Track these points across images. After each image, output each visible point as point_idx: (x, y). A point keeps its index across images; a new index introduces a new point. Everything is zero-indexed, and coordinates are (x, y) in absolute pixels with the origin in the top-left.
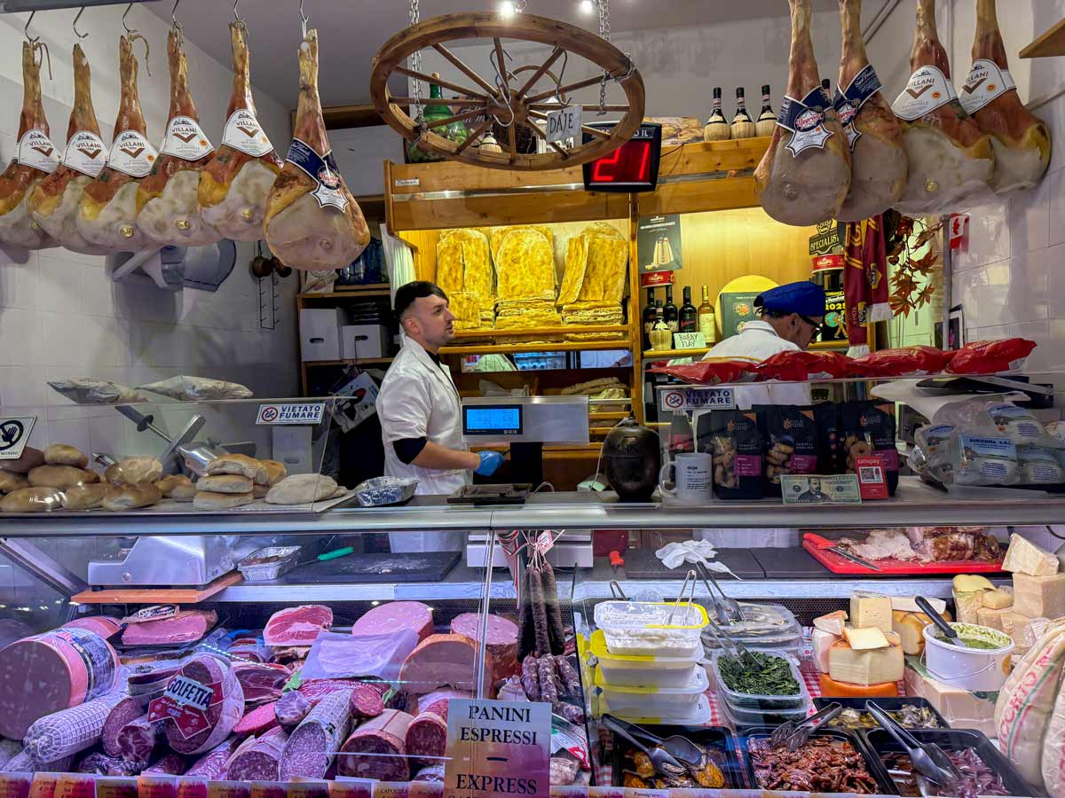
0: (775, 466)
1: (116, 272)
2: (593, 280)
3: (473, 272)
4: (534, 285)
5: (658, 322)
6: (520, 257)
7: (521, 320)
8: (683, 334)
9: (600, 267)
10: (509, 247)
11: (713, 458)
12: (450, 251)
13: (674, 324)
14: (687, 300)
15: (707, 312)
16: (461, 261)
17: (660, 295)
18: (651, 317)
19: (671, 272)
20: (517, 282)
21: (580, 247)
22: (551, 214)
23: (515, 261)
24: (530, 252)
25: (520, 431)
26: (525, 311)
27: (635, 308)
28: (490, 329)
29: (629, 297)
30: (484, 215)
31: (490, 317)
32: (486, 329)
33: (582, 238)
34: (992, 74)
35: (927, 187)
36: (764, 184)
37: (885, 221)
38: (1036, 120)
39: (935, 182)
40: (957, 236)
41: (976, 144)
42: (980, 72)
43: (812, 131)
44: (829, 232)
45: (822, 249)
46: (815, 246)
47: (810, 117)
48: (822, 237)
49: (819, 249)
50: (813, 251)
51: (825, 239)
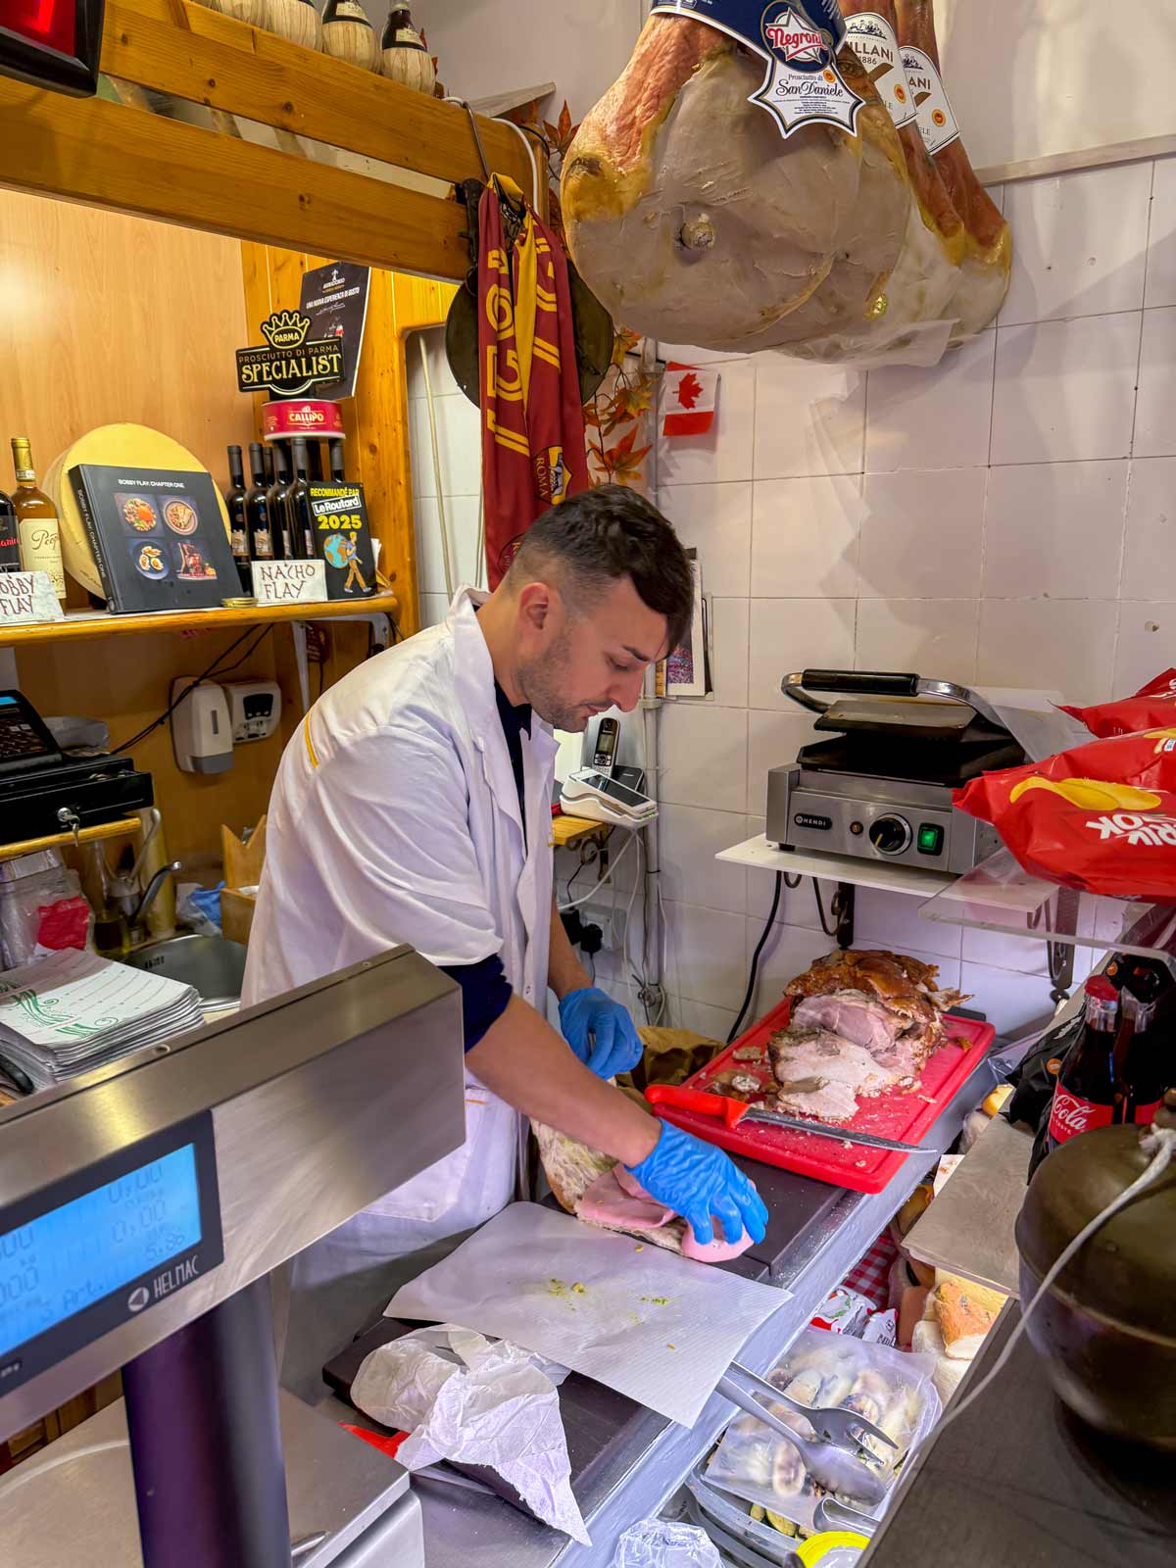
15: (38, 513)
34: (935, 89)
35: (874, 307)
36: (629, 191)
37: (577, 352)
38: (998, 212)
39: (884, 296)
40: (691, 410)
41: (958, 235)
42: (916, 74)
43: (817, 75)
44: (303, 346)
45: (282, 384)
46: (260, 374)
47: (800, 31)
48: (281, 355)
49: (274, 382)
50: (253, 384)
51: (293, 362)
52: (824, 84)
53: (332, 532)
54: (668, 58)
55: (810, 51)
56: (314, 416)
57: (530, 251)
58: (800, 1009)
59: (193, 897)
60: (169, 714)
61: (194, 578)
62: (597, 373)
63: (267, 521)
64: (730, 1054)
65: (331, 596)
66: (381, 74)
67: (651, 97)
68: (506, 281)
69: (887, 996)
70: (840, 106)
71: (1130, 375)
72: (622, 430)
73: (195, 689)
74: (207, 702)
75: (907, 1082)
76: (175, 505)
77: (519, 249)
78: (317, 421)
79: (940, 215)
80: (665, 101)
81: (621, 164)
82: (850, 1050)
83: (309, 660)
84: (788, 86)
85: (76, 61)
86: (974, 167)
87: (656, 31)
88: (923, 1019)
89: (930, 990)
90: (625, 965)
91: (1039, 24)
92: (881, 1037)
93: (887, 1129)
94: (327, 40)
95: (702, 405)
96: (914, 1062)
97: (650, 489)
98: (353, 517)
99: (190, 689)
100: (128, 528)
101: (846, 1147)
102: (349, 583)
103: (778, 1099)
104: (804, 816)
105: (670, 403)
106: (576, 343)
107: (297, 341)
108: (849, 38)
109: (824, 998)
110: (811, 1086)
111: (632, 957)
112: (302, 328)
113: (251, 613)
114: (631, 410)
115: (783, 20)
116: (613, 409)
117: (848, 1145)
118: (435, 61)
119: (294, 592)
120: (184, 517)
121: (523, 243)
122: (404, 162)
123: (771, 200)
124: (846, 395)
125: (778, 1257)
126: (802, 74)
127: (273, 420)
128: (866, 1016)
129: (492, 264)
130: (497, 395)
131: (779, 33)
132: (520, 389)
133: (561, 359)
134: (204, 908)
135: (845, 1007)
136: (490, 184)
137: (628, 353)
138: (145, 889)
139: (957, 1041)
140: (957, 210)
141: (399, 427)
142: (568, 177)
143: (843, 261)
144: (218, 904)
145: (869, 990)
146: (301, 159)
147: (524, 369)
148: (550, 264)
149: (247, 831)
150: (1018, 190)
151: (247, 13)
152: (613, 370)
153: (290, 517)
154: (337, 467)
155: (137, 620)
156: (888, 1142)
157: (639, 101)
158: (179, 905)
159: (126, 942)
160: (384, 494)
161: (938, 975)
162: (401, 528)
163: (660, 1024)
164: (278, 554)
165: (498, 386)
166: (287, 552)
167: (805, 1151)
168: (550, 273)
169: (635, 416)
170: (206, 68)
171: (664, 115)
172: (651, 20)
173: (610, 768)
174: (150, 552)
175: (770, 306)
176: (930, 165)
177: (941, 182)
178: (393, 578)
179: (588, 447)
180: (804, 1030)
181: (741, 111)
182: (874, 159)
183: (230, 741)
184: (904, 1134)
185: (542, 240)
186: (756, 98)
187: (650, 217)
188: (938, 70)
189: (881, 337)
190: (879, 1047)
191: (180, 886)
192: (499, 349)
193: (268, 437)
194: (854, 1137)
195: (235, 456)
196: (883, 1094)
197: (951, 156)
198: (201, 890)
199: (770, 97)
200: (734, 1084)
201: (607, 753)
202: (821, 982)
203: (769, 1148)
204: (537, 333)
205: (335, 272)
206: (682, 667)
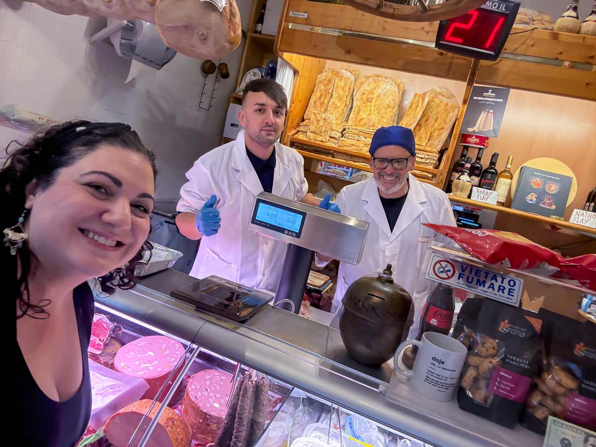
0: (544, 394)
1: (92, 37)
2: (422, 129)
3: (337, 102)
4: (377, 121)
5: (463, 174)
6: (373, 98)
7: (357, 145)
8: (480, 189)
9: (432, 121)
10: (367, 89)
11: (468, 354)
12: (325, 82)
13: (476, 180)
14: (493, 163)
15: (506, 177)
16: (331, 91)
17: (472, 154)
18: (459, 168)
19: (487, 138)
20: (365, 116)
21: (421, 101)
22: (401, 63)
23: (369, 100)
24: (382, 96)
25: (298, 235)
26: (363, 139)
27: (448, 158)
28: (334, 146)
29: (447, 149)
30: (348, 52)
31: (336, 137)
32: (331, 144)
33: (425, 94)
61: (546, 207)
76: (551, 184)
100: (530, 186)
119: (584, 222)
120: (553, 188)
174: (533, 195)
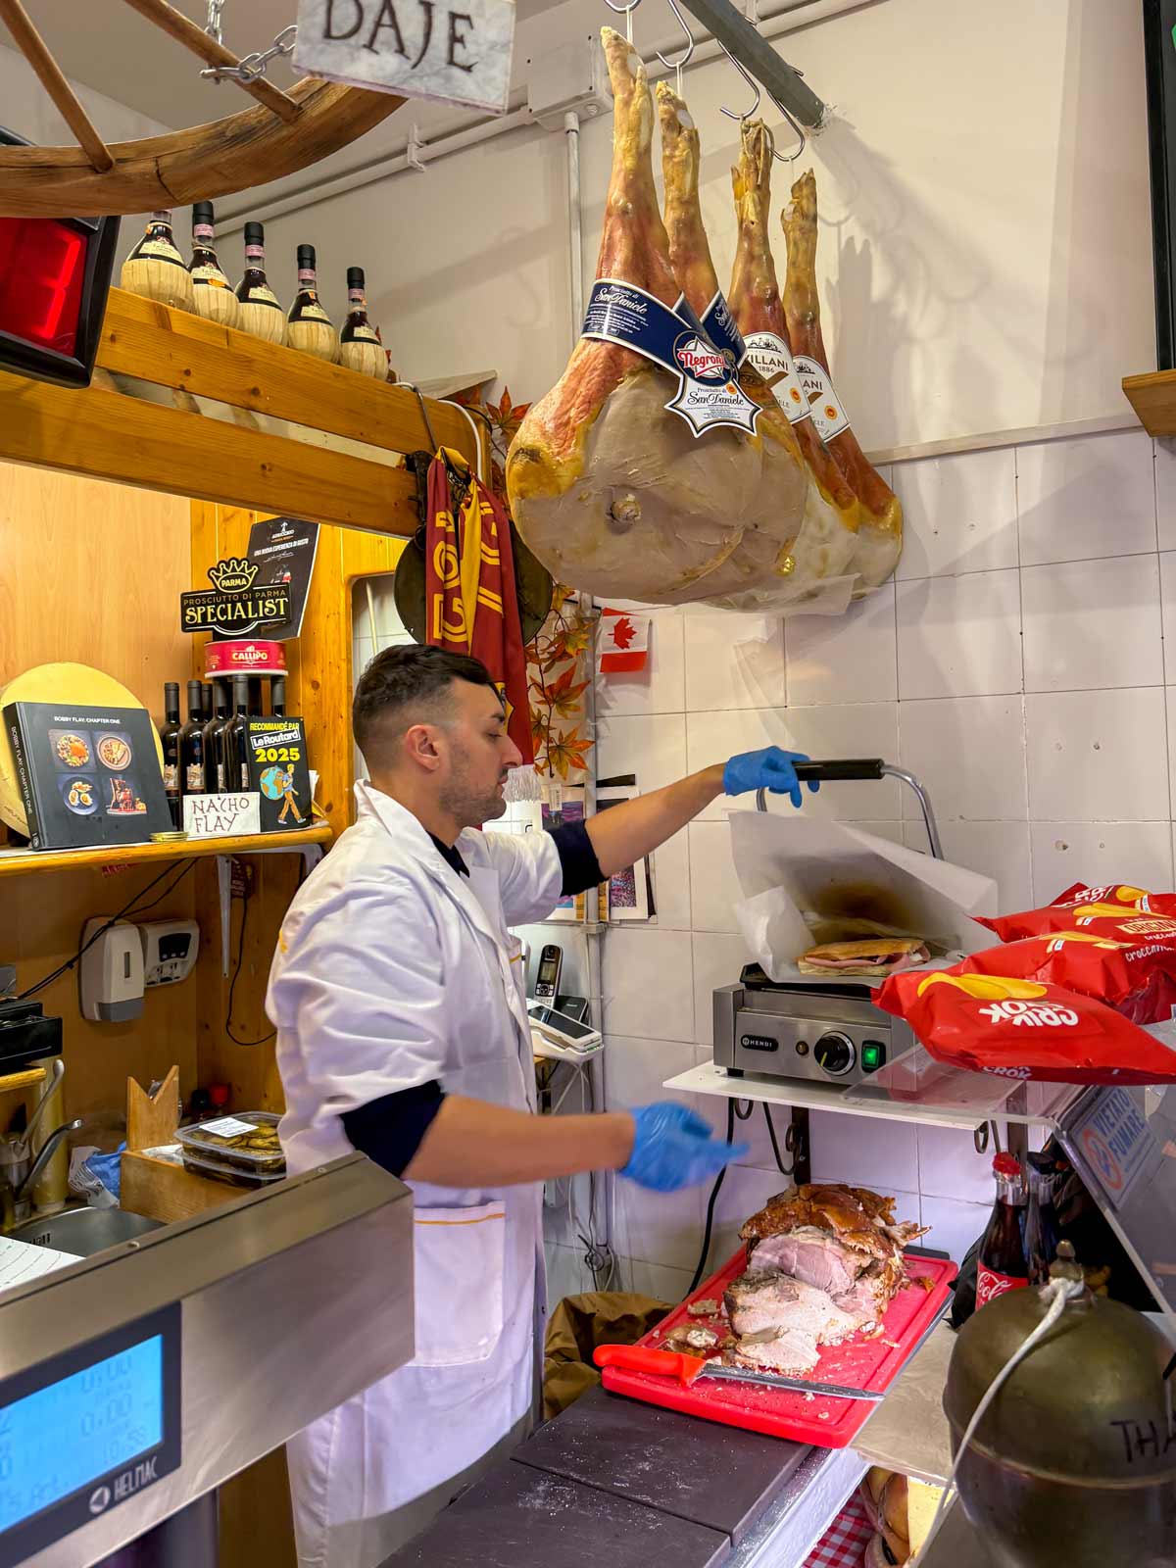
34: (826, 389)
35: (783, 566)
36: (565, 476)
37: (518, 598)
38: (888, 489)
39: (792, 558)
40: (626, 650)
41: (853, 507)
42: (809, 378)
43: (721, 388)
44: (250, 590)
45: (226, 625)
46: (204, 615)
47: (706, 355)
48: (227, 598)
49: (218, 622)
50: (196, 624)
51: (239, 605)
52: (727, 395)
53: (269, 764)
54: (597, 373)
55: (715, 370)
56: (258, 655)
57: (475, 513)
58: (756, 1253)
59: (90, 1162)
60: (78, 957)
61: (123, 813)
62: (538, 618)
63: (201, 756)
64: (685, 1309)
65: (264, 827)
66: (339, 363)
67: (583, 402)
68: (452, 538)
69: (843, 1230)
70: (741, 412)
71: (1014, 622)
72: (560, 668)
73: (110, 929)
74: (121, 942)
75: (869, 1327)
76: (109, 741)
77: (465, 510)
78: (260, 659)
79: (837, 491)
80: (595, 406)
81: (559, 454)
82: (807, 1293)
83: (233, 896)
84: (697, 397)
85: (75, 361)
86: (864, 450)
87: (586, 352)
88: (880, 1254)
89: (887, 1224)
90: (569, 1226)
91: (909, 340)
92: (841, 1277)
93: (850, 1378)
94: (292, 334)
95: (636, 646)
96: (875, 1304)
97: (588, 721)
98: (292, 750)
99: (105, 929)
100: (61, 764)
101: (809, 1399)
102: (283, 815)
103: (736, 1352)
104: (751, 1038)
105: (606, 644)
106: (517, 592)
107: (244, 586)
108: (749, 353)
109: (780, 1238)
110: (770, 1336)
111: (577, 1214)
112: (250, 574)
113: (181, 847)
114: (570, 650)
115: (691, 346)
116: (553, 649)
117: (810, 1397)
118: (388, 353)
119: (226, 825)
120: (117, 753)
121: (468, 506)
122: (361, 437)
123: (688, 484)
124: (766, 639)
125: (740, 1524)
126: (709, 388)
127: (215, 659)
128: (823, 1255)
129: (440, 524)
130: (443, 637)
131: (689, 356)
132: (465, 632)
133: (504, 605)
134: (103, 1175)
135: (802, 1247)
136: (439, 456)
137: (566, 600)
138: (36, 1154)
139: (919, 1282)
140: (850, 486)
141: (344, 665)
142: (512, 463)
143: (752, 531)
144: (117, 1170)
145: (825, 1226)
146: (255, 431)
147: (469, 614)
148: (494, 524)
149: (155, 1084)
150: (904, 469)
151: (222, 316)
152: (552, 614)
153: (226, 749)
154: (278, 702)
155: (62, 856)
156: (853, 1391)
157: (573, 405)
158: (72, 1172)
159: (8, 1217)
160: (325, 727)
161: (895, 1208)
162: (340, 758)
163: (610, 1289)
164: (210, 787)
165: (444, 629)
166: (221, 785)
167: (766, 1407)
168: (494, 532)
169: (575, 655)
170: (184, 360)
171: (594, 417)
172: (582, 343)
173: (553, 998)
174: (80, 787)
175: (690, 568)
176: (825, 451)
177: (835, 464)
178: (329, 808)
179: (529, 683)
180: (761, 1276)
181: (661, 415)
182: (773, 450)
183: (142, 986)
184: (868, 1382)
185: (487, 504)
186: (671, 406)
187: (584, 497)
188: (828, 373)
189: (792, 590)
190: (838, 1290)
191: (75, 1151)
192: (445, 598)
193: (208, 675)
194: (817, 1387)
195: (172, 693)
196: (845, 1342)
197: (843, 443)
198: (99, 1153)
199: (682, 405)
200: (689, 1339)
201: (549, 983)
202: (776, 1220)
203: (727, 1406)
204: (481, 583)
205: (285, 524)
206: (624, 890)
